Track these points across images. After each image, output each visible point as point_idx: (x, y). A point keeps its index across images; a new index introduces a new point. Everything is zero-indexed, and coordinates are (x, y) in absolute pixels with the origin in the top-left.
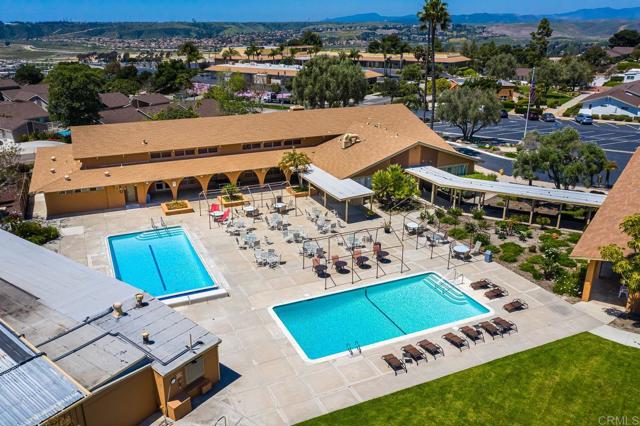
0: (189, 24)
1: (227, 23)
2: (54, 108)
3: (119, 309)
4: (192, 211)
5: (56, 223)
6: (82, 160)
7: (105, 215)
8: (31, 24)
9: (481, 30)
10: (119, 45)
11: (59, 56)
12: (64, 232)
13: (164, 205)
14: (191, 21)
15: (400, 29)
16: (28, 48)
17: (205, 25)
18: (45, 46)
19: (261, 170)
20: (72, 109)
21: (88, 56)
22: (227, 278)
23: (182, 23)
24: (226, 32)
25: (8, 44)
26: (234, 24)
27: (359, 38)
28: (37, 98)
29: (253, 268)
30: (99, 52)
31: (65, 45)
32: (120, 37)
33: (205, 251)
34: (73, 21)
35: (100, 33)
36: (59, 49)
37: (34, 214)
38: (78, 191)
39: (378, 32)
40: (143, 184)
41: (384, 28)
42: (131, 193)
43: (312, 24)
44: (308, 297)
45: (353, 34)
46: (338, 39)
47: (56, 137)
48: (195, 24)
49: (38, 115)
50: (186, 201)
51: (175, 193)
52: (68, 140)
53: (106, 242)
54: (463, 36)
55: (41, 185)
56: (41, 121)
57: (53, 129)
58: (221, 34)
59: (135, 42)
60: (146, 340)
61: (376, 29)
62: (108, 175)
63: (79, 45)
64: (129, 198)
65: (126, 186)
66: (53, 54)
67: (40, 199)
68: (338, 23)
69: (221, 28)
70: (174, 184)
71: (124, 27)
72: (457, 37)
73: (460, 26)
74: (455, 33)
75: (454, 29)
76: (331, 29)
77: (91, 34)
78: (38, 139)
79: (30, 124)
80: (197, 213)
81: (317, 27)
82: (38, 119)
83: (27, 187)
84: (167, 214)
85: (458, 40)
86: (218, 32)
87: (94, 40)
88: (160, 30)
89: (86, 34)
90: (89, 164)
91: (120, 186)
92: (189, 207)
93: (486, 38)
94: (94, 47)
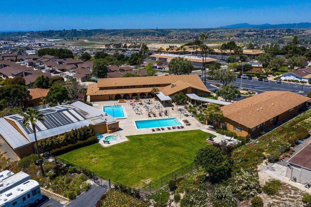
0: (155, 30)
1: (172, 29)
2: (94, 72)
3: (102, 115)
4: (126, 102)
5: (92, 103)
6: (100, 88)
7: (104, 102)
8: (88, 30)
9: (302, 32)
10: (123, 39)
11: (98, 45)
12: (93, 105)
13: (119, 100)
14: (156, 28)
15: (258, 31)
16: (86, 41)
17: (162, 30)
18: (93, 40)
19: (146, 92)
20: (99, 72)
21: (109, 45)
22: (128, 116)
23: (151, 29)
24: (171, 33)
25: (78, 39)
26: (175, 29)
27: (235, 36)
28: (89, 67)
29: (135, 114)
30: (114, 43)
31: (100, 40)
32: (124, 36)
33: (125, 110)
34: (105, 29)
35: (116, 34)
36: (99, 41)
37: (87, 101)
38: (98, 95)
39: (246, 33)
40: (114, 94)
41: (249, 31)
42: (111, 96)
43: (212, 29)
44: (144, 120)
45: (233, 34)
46: (225, 37)
47: (94, 81)
48: (157, 30)
49: (89, 73)
50: (125, 100)
51: (122, 97)
52: (97, 82)
53: (103, 107)
54: (291, 35)
55: (89, 93)
56: (90, 75)
57: (93, 78)
58: (169, 34)
59: (130, 38)
60: (106, 119)
61: (244, 31)
62: (105, 92)
63: (107, 39)
64: (110, 98)
65: (110, 95)
66: (95, 44)
67: (89, 97)
68: (226, 29)
69: (169, 31)
70: (122, 95)
71: (126, 32)
72: (288, 35)
73: (290, 30)
74: (287, 34)
75: (286, 32)
76: (222, 32)
77: (112, 35)
78: (88, 81)
79: (86, 76)
80: (126, 103)
81: (214, 31)
82: (88, 75)
83: (86, 94)
84: (119, 102)
85: (288, 37)
86: (168, 33)
87: (113, 37)
88: (141, 33)
89: (109, 35)
90: (101, 89)
91: (108, 95)
92: (125, 101)
93: (304, 36)
94: (113, 41)
